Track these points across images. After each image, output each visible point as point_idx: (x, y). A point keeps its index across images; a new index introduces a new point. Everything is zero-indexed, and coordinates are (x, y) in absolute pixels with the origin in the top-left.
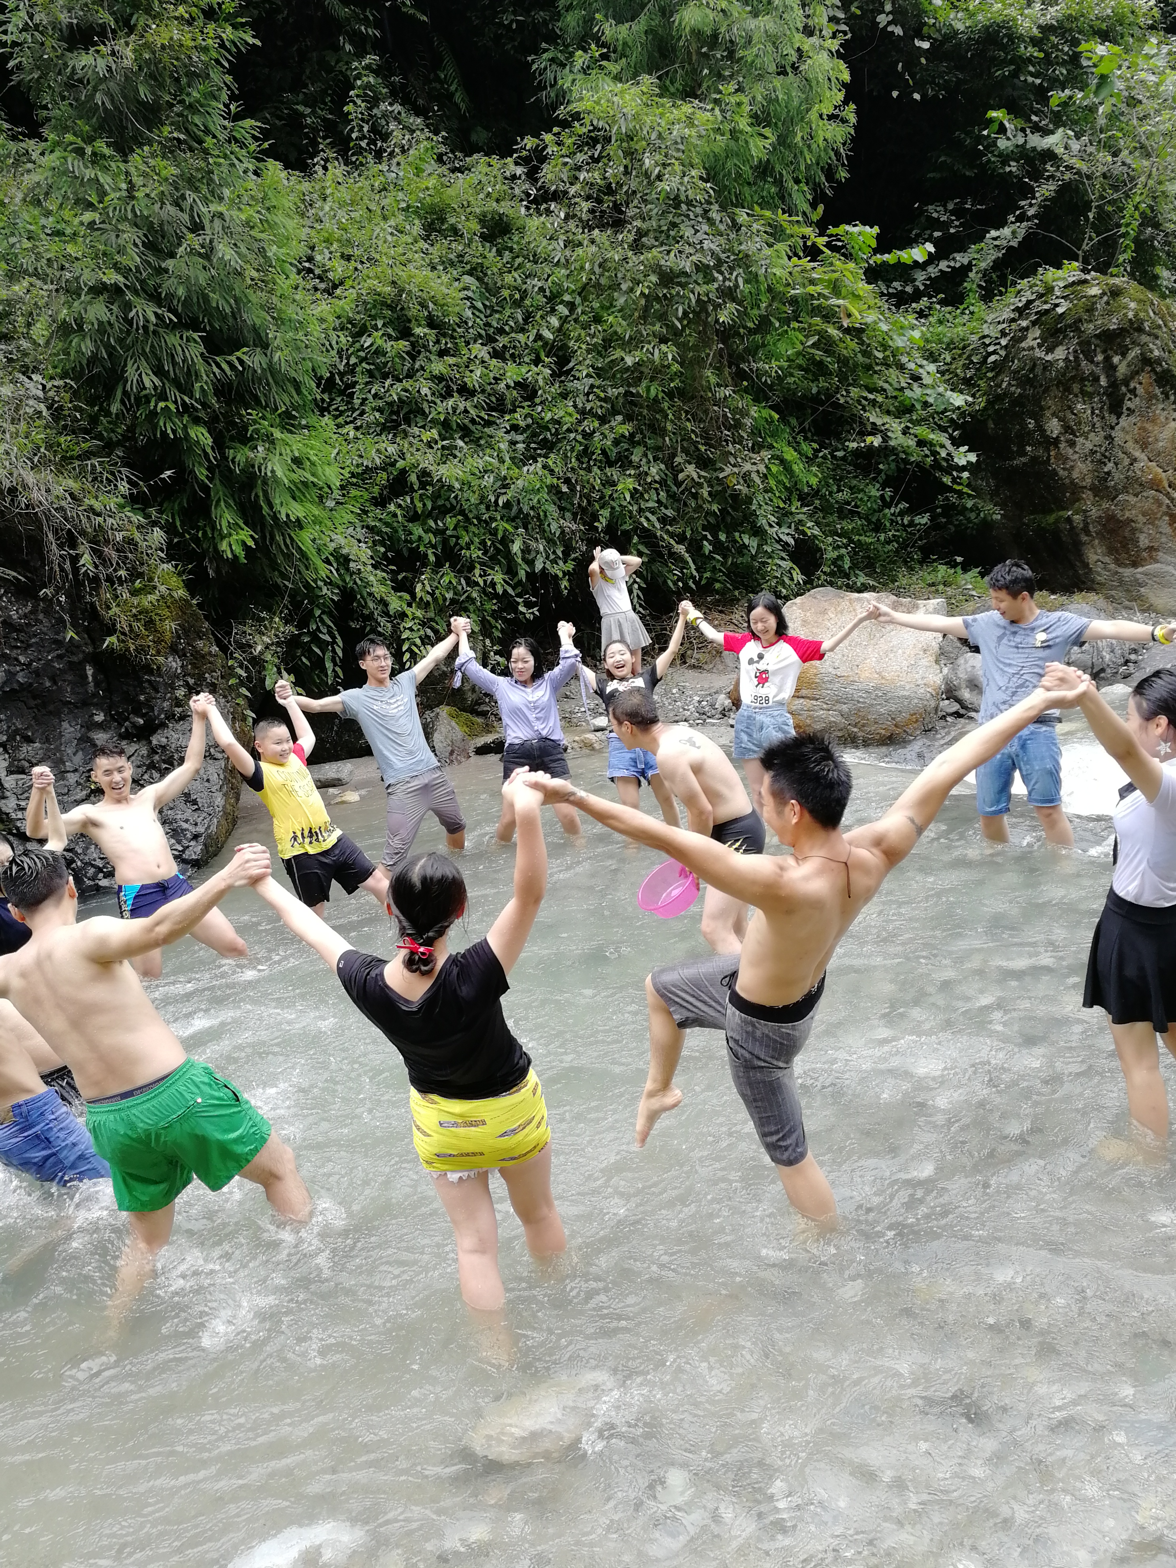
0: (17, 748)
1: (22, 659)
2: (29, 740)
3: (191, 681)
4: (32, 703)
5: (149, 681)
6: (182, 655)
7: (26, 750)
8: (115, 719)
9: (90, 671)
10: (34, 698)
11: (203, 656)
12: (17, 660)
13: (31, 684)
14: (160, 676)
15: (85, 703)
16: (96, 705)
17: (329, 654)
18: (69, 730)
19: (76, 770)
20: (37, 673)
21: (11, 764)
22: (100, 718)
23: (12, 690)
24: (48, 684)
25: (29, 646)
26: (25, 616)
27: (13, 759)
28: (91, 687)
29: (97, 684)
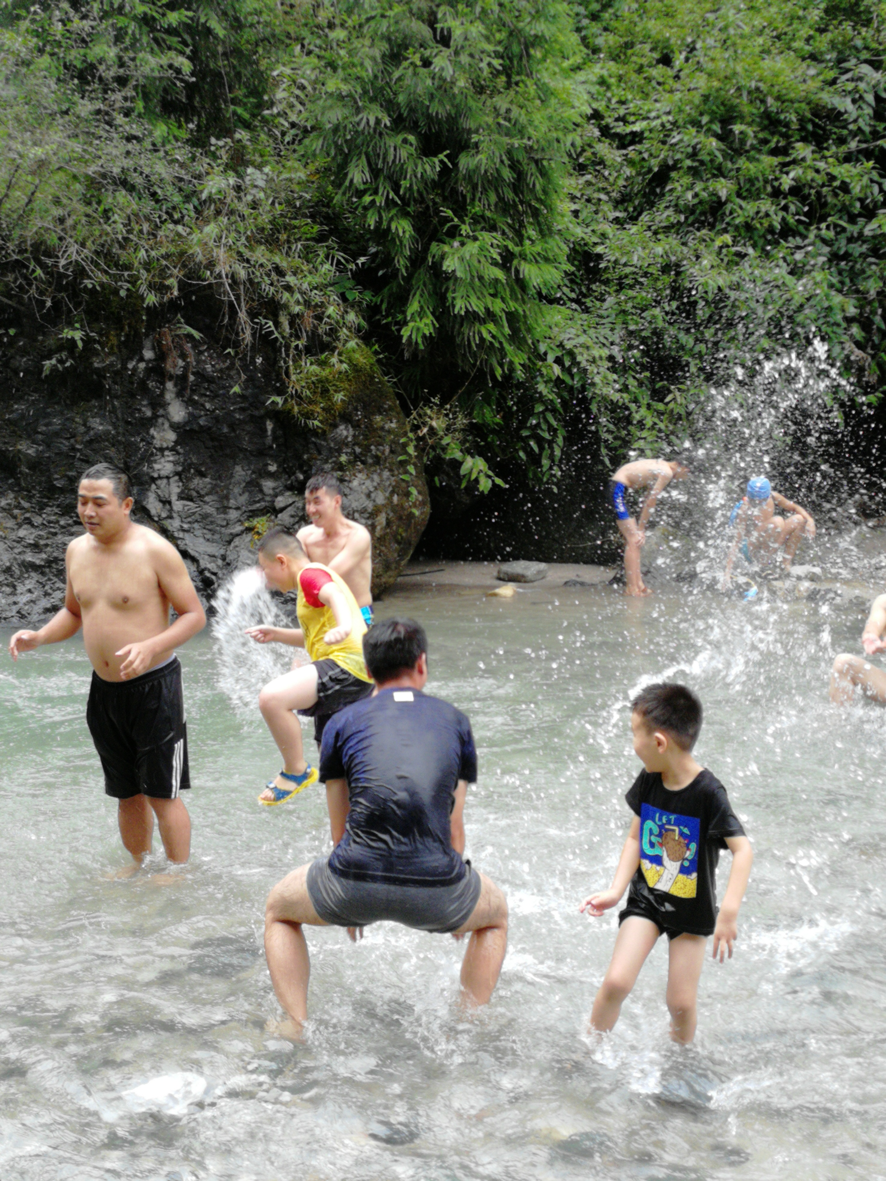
0: (189, 479)
1: (208, 406)
2: (202, 475)
3: (358, 450)
4: (210, 444)
5: (315, 444)
6: (356, 426)
7: (197, 482)
8: (286, 471)
9: (270, 426)
10: (212, 439)
11: (375, 430)
12: (203, 405)
13: (210, 428)
14: (325, 440)
15: (262, 453)
16: (271, 456)
18: (240, 473)
19: (238, 508)
20: (217, 419)
21: (182, 492)
22: (273, 468)
23: (191, 430)
24: (225, 430)
25: (216, 396)
26: (221, 371)
27: (186, 487)
28: (269, 440)
29: (275, 439)
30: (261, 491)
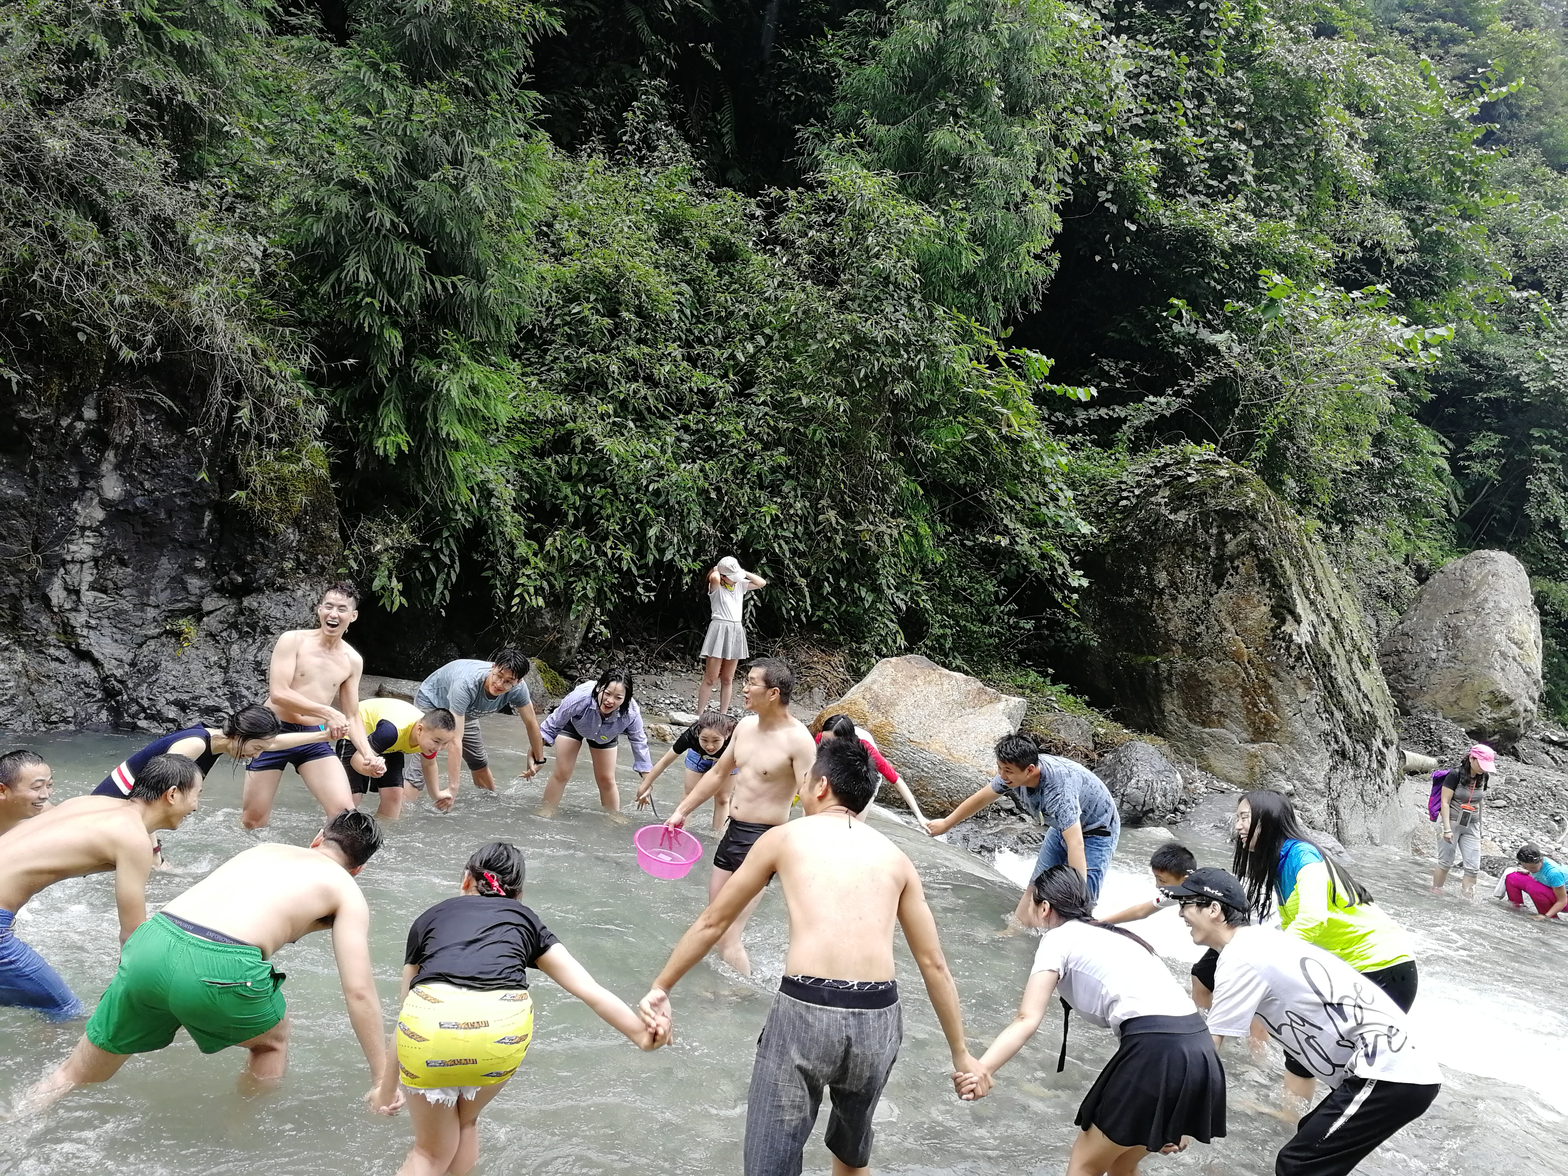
0: (109, 567)
1: (147, 485)
2: (123, 563)
3: (302, 557)
4: (140, 529)
5: (262, 545)
6: (303, 531)
7: (117, 572)
8: (216, 570)
9: (208, 517)
10: (144, 524)
11: (323, 538)
12: (142, 484)
13: (146, 511)
14: (274, 542)
15: (192, 546)
16: (201, 550)
17: (442, 576)
18: (166, 566)
19: (157, 607)
20: (156, 503)
21: (95, 581)
22: (201, 564)
23: (126, 511)
24: (163, 516)
25: (159, 475)
26: (166, 447)
27: (100, 576)
28: (203, 533)
29: (210, 532)
30: (185, 589)
